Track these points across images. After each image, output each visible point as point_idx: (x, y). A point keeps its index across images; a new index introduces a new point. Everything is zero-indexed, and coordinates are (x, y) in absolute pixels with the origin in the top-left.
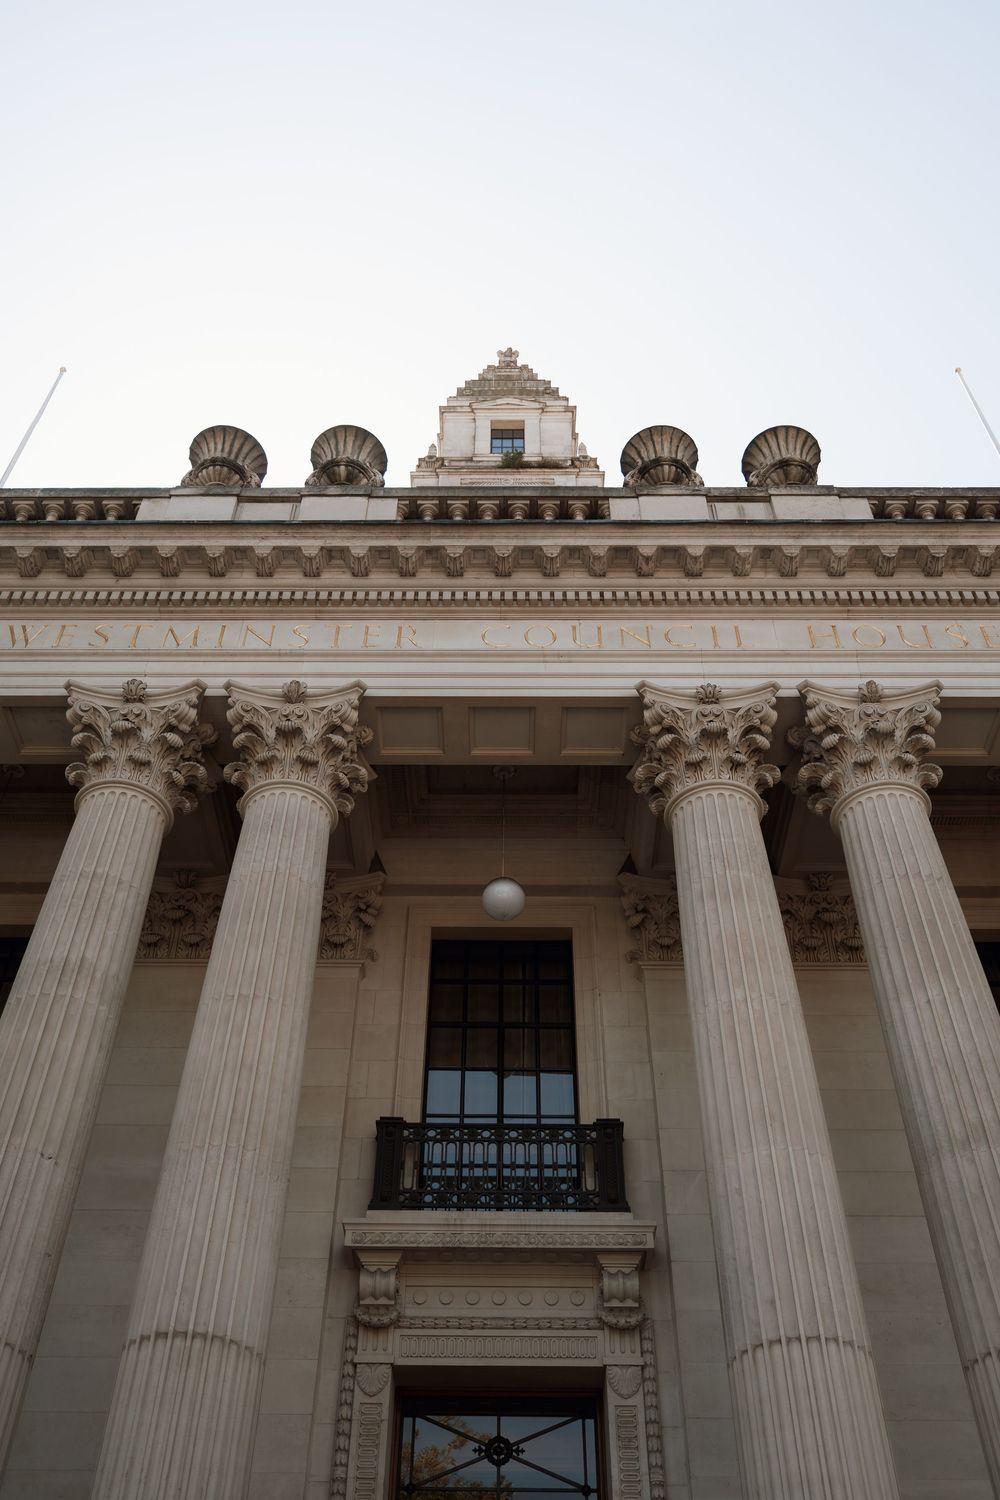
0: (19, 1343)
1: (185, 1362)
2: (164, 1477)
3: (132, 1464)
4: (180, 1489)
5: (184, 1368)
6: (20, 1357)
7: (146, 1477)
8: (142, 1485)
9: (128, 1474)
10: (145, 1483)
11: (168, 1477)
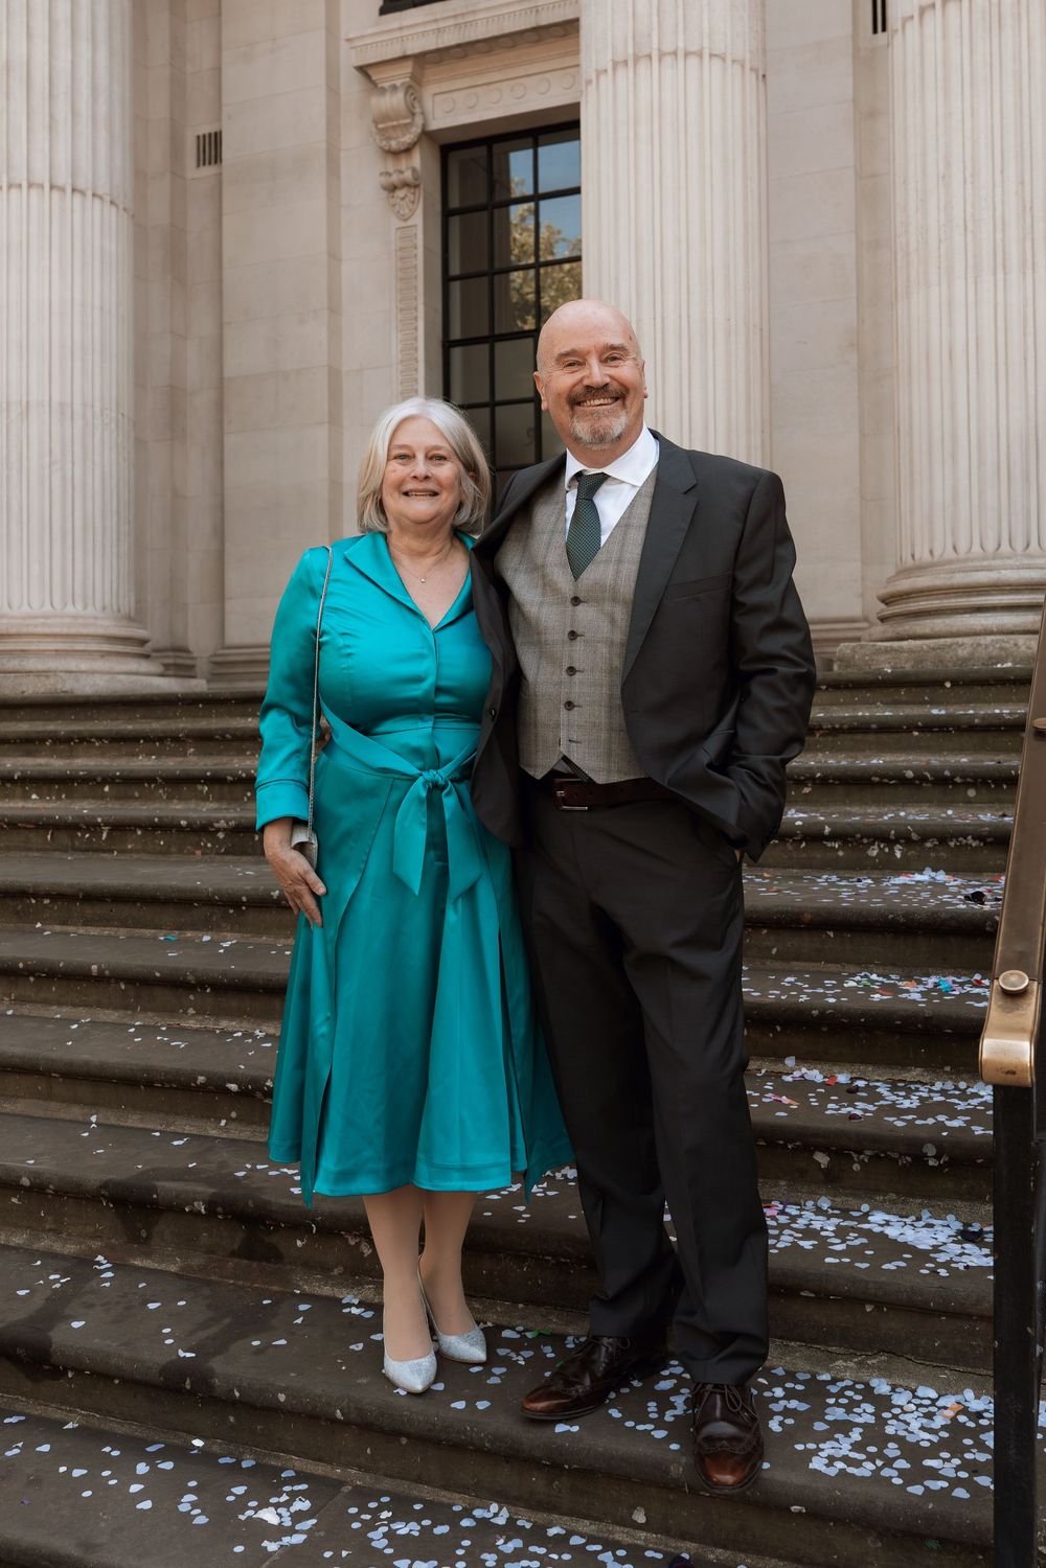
0: (748, 56)
1: (995, 25)
2: (998, 171)
3: (948, 165)
4: (1022, 183)
5: (995, 32)
6: (754, 76)
7: (973, 175)
8: (969, 185)
9: (946, 179)
10: (972, 183)
11: (1002, 172)
